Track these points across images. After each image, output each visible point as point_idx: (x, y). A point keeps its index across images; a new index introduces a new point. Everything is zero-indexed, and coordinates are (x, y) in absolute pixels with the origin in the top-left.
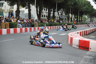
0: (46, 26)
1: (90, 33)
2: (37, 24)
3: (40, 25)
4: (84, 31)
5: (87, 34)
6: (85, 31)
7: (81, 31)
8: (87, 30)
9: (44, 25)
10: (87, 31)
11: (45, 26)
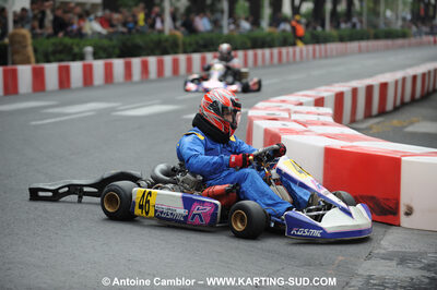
0: (96, 56)
1: (407, 98)
2: (29, 41)
3: (54, 53)
4: (361, 84)
5: (389, 106)
6: (369, 89)
7: (345, 87)
8: (388, 78)
9: (76, 50)
10: (384, 86)
11: (89, 60)
